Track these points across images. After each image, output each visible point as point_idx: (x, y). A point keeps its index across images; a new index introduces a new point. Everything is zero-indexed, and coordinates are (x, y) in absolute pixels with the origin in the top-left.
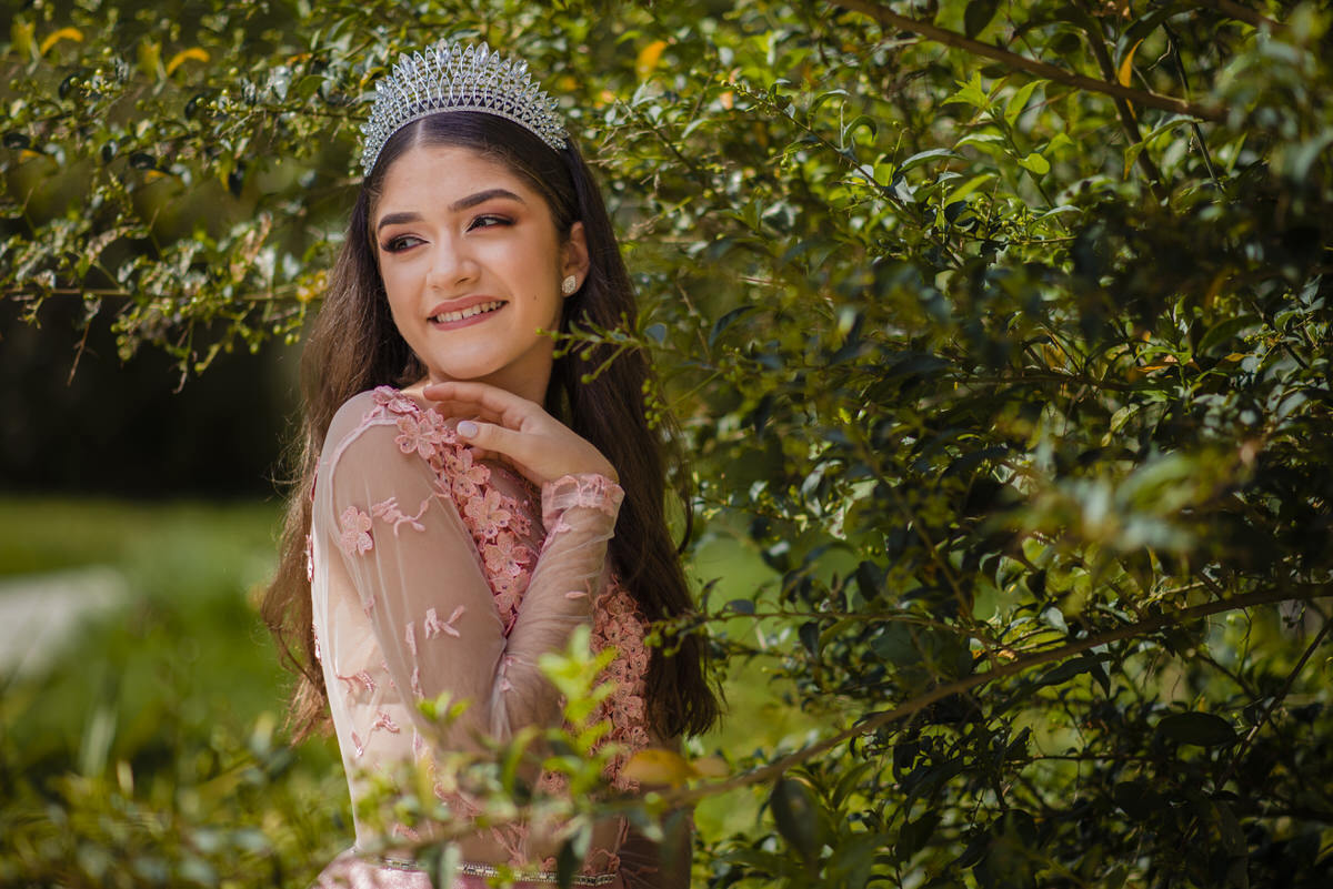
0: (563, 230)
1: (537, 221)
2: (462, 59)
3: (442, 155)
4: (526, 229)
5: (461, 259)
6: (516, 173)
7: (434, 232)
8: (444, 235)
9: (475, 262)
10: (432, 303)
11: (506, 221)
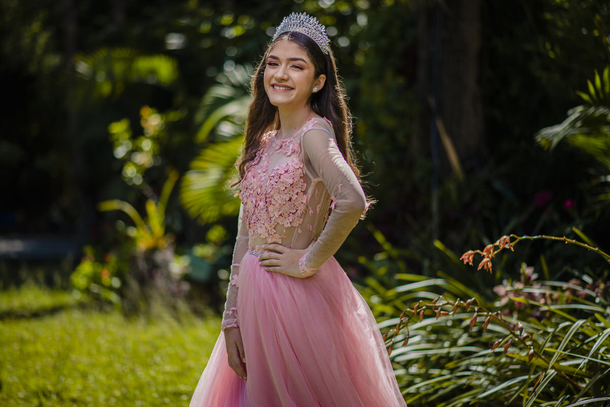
0: (317, 75)
1: (310, 70)
2: (308, 20)
3: (291, 44)
4: (306, 72)
5: (285, 73)
6: (308, 55)
7: (281, 63)
8: (283, 65)
9: (288, 75)
10: (273, 81)
11: (301, 68)
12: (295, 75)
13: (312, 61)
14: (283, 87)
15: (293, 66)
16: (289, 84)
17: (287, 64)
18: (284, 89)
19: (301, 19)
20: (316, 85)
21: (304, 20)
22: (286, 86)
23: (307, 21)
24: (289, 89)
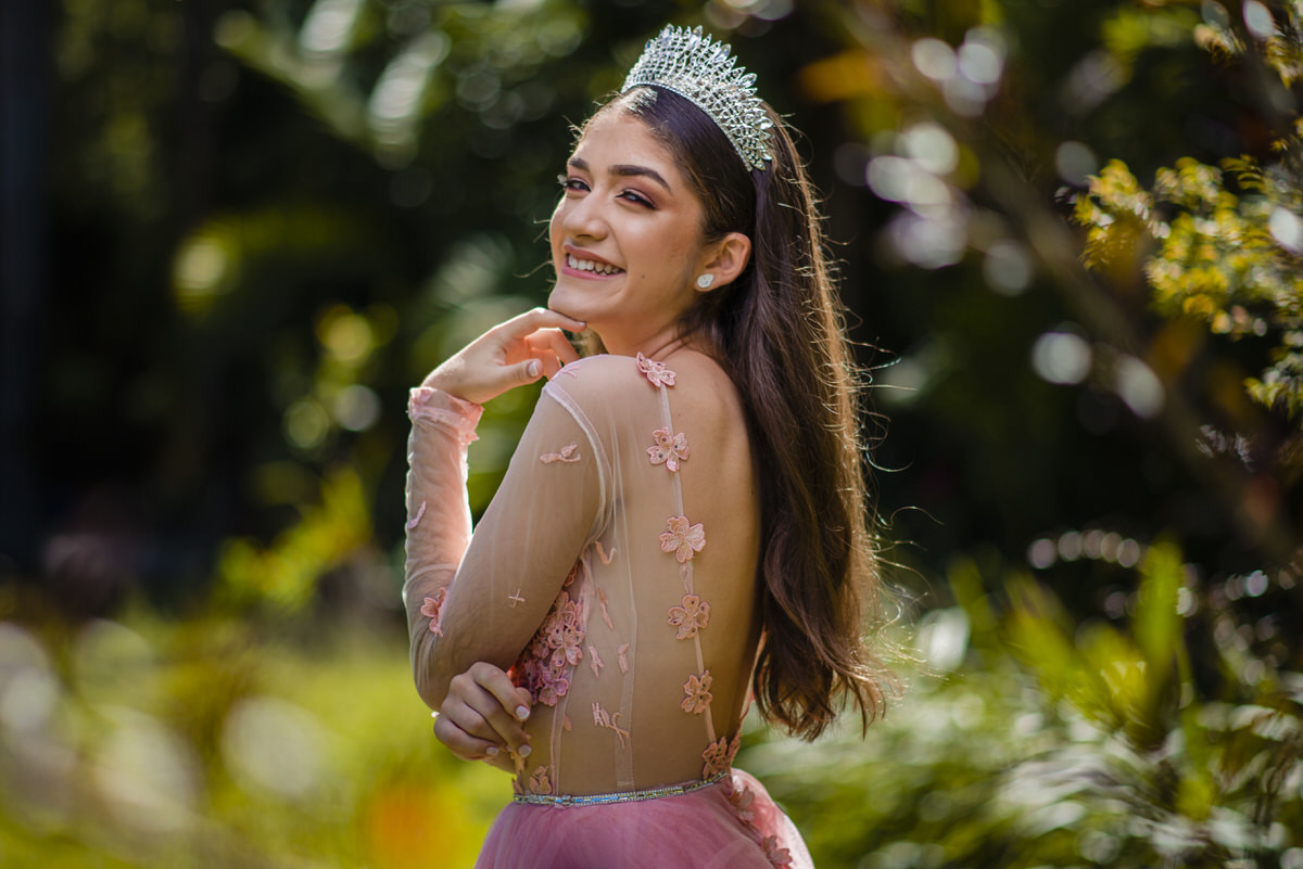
5: (592, 217)
7: (592, 182)
8: (599, 189)
9: (605, 223)
12: (634, 226)
13: (693, 184)
14: (587, 260)
15: (625, 195)
16: (605, 251)
17: (612, 185)
18: (590, 266)
19: (685, 49)
20: (711, 266)
21: (693, 51)
22: (596, 260)
23: (701, 55)
24: (608, 269)
